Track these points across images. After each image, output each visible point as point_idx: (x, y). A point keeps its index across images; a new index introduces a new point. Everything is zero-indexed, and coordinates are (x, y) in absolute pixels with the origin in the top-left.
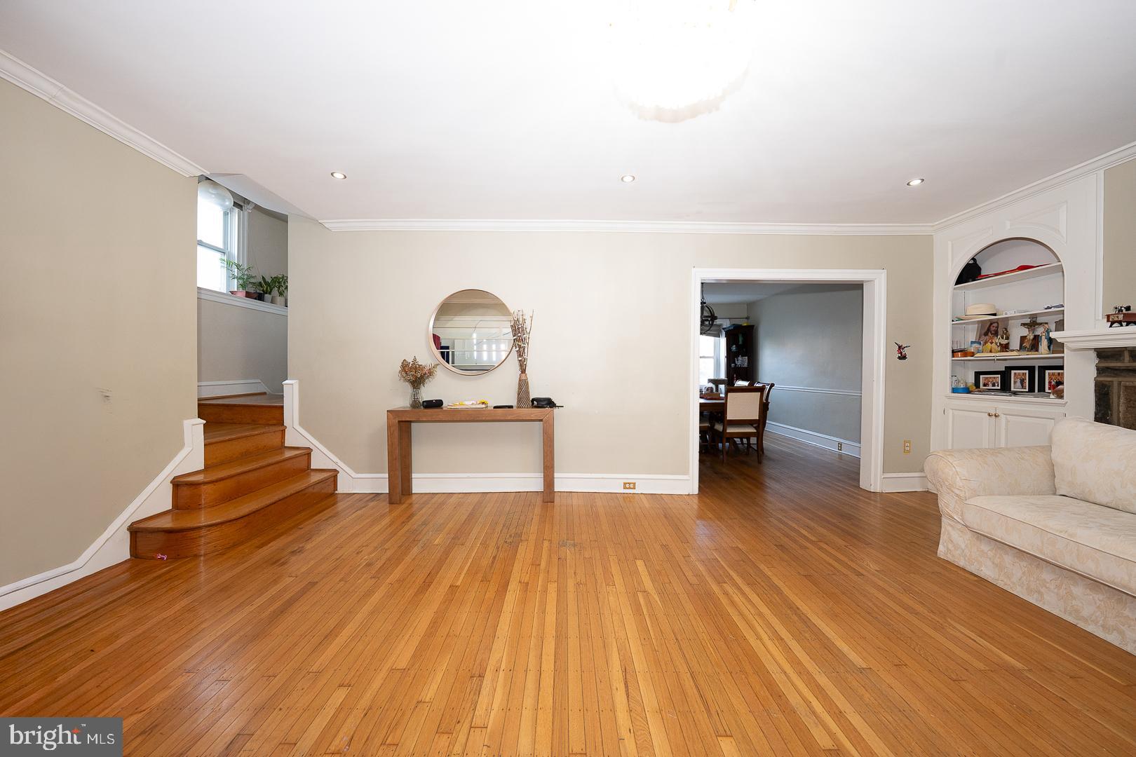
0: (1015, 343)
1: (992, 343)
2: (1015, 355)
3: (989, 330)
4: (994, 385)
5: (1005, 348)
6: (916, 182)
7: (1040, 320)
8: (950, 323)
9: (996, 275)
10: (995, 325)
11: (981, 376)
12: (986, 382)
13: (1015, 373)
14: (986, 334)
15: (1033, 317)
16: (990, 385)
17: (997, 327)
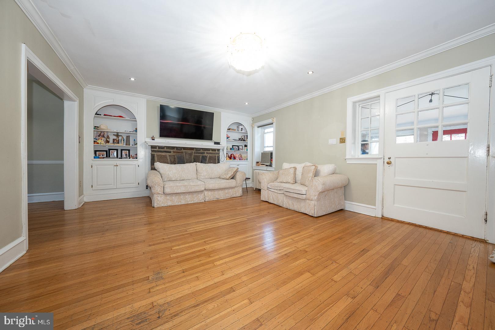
0: (111, 141)
1: (101, 140)
2: (111, 145)
3: (100, 135)
4: (103, 155)
5: (108, 142)
6: (133, 79)
7: (119, 134)
8: (93, 130)
9: (114, 116)
10: (103, 133)
11: (97, 152)
12: (99, 154)
13: (112, 151)
14: (99, 136)
15: (118, 133)
16: (101, 155)
17: (104, 134)
